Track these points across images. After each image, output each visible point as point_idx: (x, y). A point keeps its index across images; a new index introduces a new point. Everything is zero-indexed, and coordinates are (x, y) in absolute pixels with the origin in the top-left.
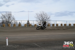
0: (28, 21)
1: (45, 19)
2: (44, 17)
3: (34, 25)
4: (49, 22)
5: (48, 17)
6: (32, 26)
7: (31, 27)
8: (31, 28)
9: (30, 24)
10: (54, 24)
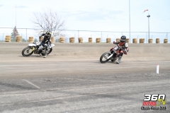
0: (15, 30)
1: (54, 25)
2: (51, 22)
3: (28, 39)
4: (62, 33)
5: (61, 22)
6: (24, 40)
7: (20, 42)
8: (21, 45)
9: (20, 35)
10: (73, 38)
